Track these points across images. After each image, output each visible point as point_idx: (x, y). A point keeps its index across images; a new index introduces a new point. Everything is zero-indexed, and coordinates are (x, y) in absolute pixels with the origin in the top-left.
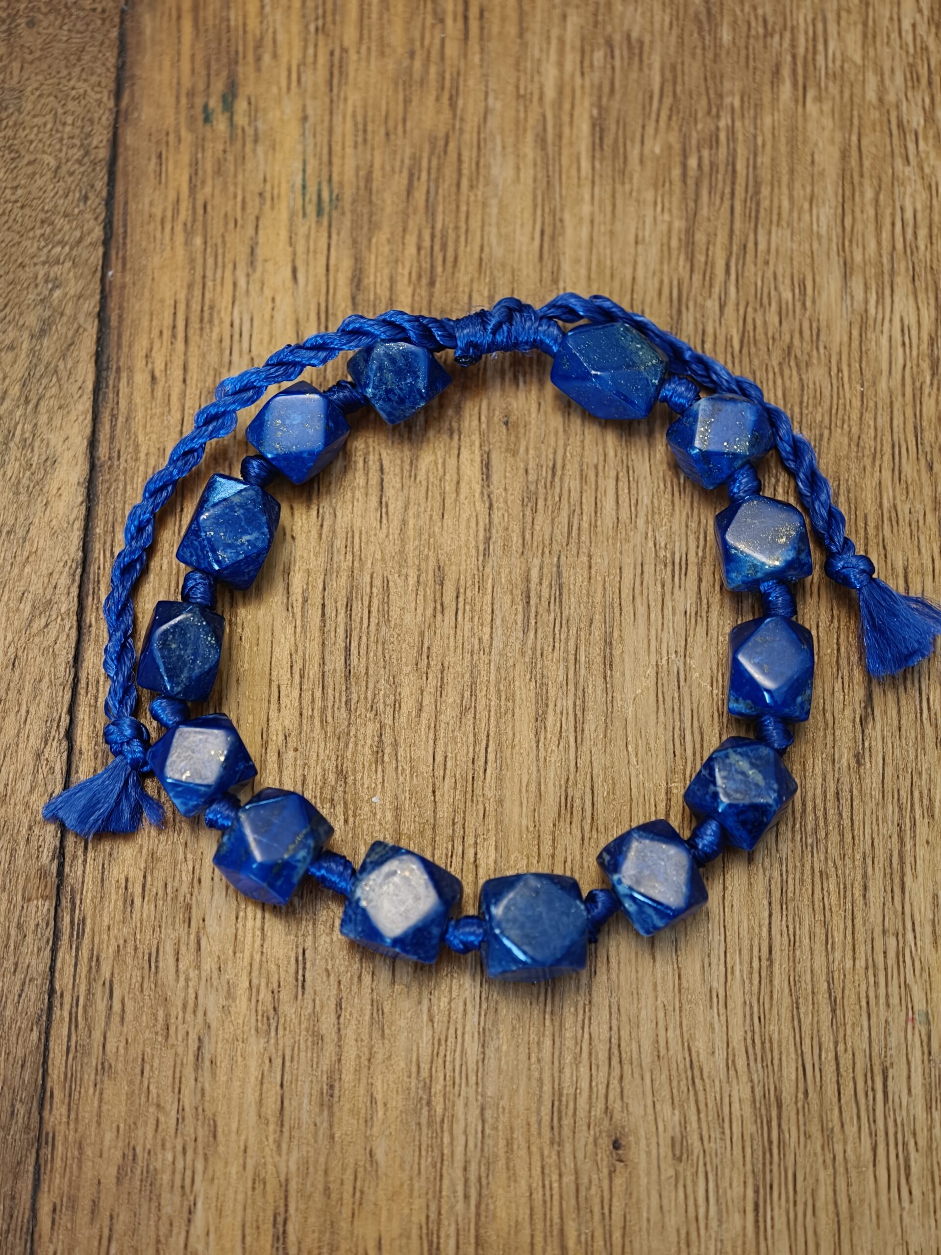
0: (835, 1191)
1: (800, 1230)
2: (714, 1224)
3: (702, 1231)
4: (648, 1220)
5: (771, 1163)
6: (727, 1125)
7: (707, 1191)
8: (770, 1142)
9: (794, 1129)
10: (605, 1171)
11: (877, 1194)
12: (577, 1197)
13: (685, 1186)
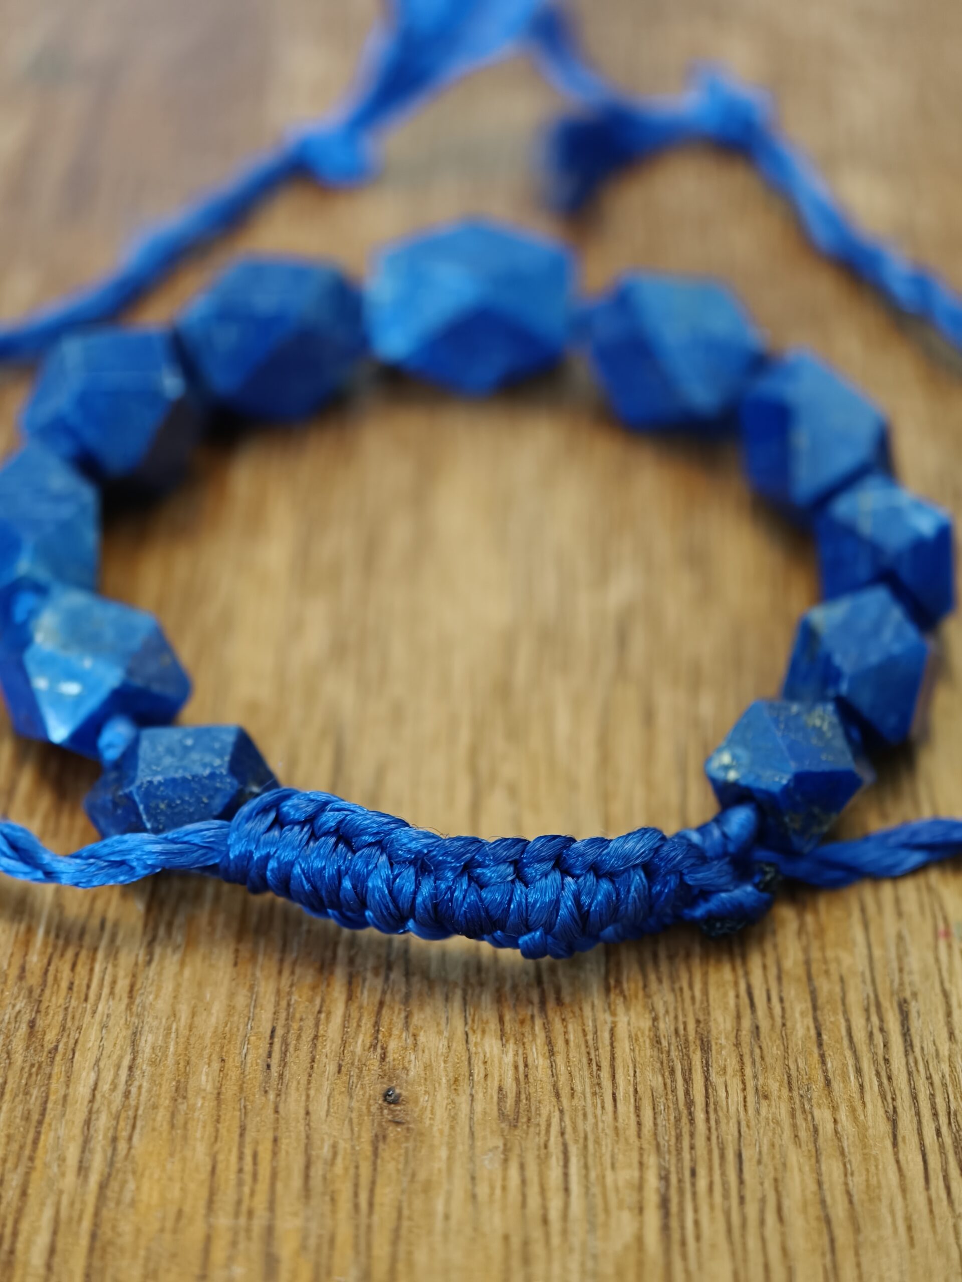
0: (820, 1184)
1: (753, 1243)
2: (578, 1229)
3: (556, 1240)
4: (447, 1217)
5: (692, 1135)
6: (605, 1074)
7: (566, 1175)
8: (690, 1103)
9: (735, 1084)
10: (366, 1137)
11: (904, 1190)
12: (307, 1177)
13: (522, 1167)
